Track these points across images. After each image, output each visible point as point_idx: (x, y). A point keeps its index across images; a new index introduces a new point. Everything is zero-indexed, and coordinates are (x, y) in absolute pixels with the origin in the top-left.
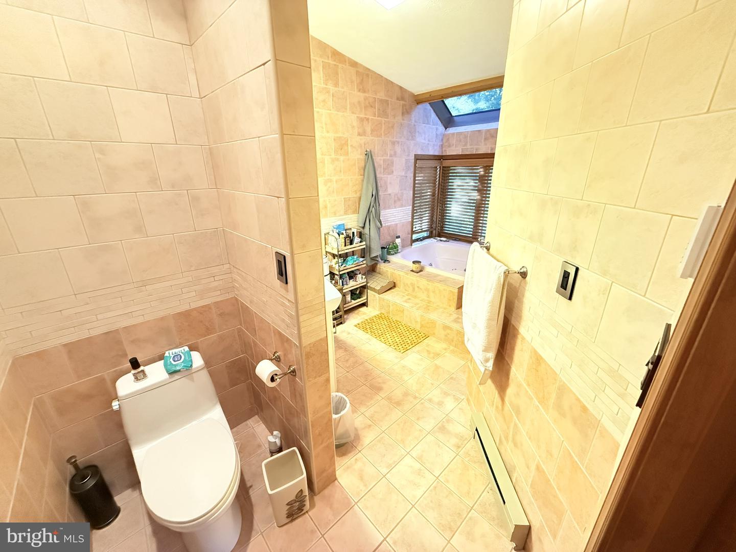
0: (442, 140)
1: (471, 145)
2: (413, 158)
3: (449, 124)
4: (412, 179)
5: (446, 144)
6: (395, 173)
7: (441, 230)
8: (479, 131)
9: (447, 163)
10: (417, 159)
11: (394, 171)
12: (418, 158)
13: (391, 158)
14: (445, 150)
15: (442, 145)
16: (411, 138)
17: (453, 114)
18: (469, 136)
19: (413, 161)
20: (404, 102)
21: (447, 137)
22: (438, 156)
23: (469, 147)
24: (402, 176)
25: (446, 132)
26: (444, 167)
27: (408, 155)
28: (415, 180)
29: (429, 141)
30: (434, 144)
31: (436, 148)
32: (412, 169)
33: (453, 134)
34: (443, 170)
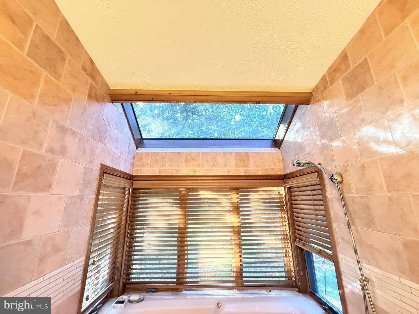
0: (134, 158)
1: (170, 166)
2: (98, 168)
3: (140, 144)
4: (93, 203)
5: (139, 163)
6: (55, 189)
7: (127, 279)
8: (179, 153)
9: (138, 184)
10: (104, 173)
11: (54, 185)
12: (105, 171)
13: (50, 156)
14: (137, 170)
15: (133, 164)
16: (98, 138)
17: (143, 137)
18: (167, 156)
19: (98, 173)
20: (93, 83)
21: (140, 157)
22: (129, 175)
23: (167, 167)
24: (72, 197)
25: (137, 151)
26: (134, 189)
27: (91, 162)
28: (96, 205)
29: (121, 153)
30: (126, 160)
31: (127, 164)
32: (95, 186)
33: (148, 154)
34: (133, 193)
